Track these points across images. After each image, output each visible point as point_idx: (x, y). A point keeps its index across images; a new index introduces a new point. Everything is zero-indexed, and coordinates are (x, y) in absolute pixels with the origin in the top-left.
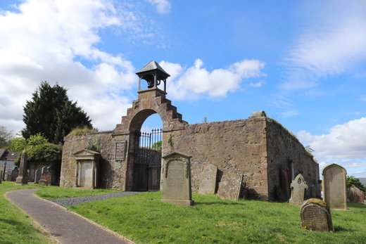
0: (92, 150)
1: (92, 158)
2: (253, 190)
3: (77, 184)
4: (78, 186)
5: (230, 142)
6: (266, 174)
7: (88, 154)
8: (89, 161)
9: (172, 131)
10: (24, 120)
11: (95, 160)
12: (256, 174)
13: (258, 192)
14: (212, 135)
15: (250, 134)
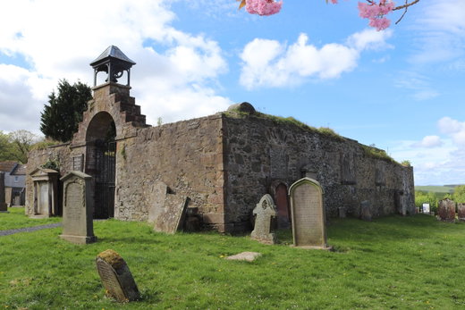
0: (49, 168)
1: (47, 178)
2: (207, 218)
3: (36, 211)
4: (37, 214)
5: (182, 152)
6: (222, 195)
7: (43, 174)
8: (45, 181)
9: (125, 138)
10: (42, 129)
11: (50, 181)
12: (212, 196)
13: (213, 220)
14: (164, 142)
15: (205, 138)
